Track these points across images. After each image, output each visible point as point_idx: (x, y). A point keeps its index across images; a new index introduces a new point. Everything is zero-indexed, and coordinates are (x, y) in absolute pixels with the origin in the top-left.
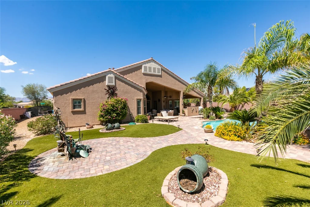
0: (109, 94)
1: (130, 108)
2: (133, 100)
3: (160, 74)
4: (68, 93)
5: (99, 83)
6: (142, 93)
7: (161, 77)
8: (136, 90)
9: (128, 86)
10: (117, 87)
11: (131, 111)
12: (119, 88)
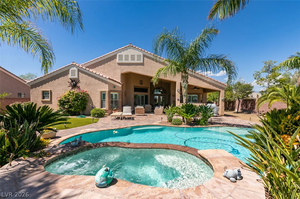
0: (72, 87)
1: (93, 100)
2: (96, 92)
3: (141, 61)
4: (40, 86)
5: (64, 77)
6: (107, 85)
7: (144, 65)
8: (100, 82)
9: (91, 77)
10: (80, 79)
11: (94, 104)
12: (82, 81)
